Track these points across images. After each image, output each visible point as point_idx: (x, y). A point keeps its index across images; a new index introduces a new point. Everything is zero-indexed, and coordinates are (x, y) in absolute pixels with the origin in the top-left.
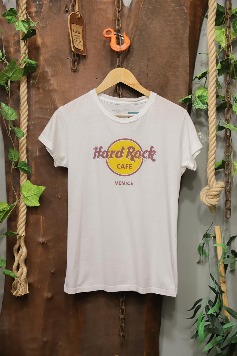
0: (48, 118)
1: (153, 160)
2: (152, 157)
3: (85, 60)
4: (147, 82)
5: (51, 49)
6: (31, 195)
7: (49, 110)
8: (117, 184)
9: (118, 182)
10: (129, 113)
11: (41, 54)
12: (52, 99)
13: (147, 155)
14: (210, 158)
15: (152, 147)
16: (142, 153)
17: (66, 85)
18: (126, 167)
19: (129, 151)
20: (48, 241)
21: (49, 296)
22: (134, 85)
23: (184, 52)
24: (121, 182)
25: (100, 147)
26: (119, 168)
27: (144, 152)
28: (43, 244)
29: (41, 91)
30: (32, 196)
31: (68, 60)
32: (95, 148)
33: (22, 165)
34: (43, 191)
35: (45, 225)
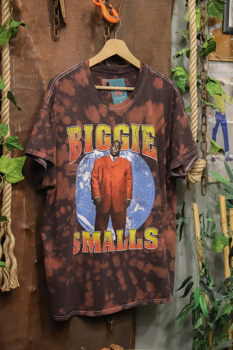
0: (31, 89)
3: (65, 29)
5: (32, 14)
7: (32, 80)
11: (22, 18)
12: (35, 68)
17: (49, 54)
20: (32, 227)
21: (34, 289)
28: (27, 230)
29: (23, 59)
31: (48, 27)
35: (28, 209)
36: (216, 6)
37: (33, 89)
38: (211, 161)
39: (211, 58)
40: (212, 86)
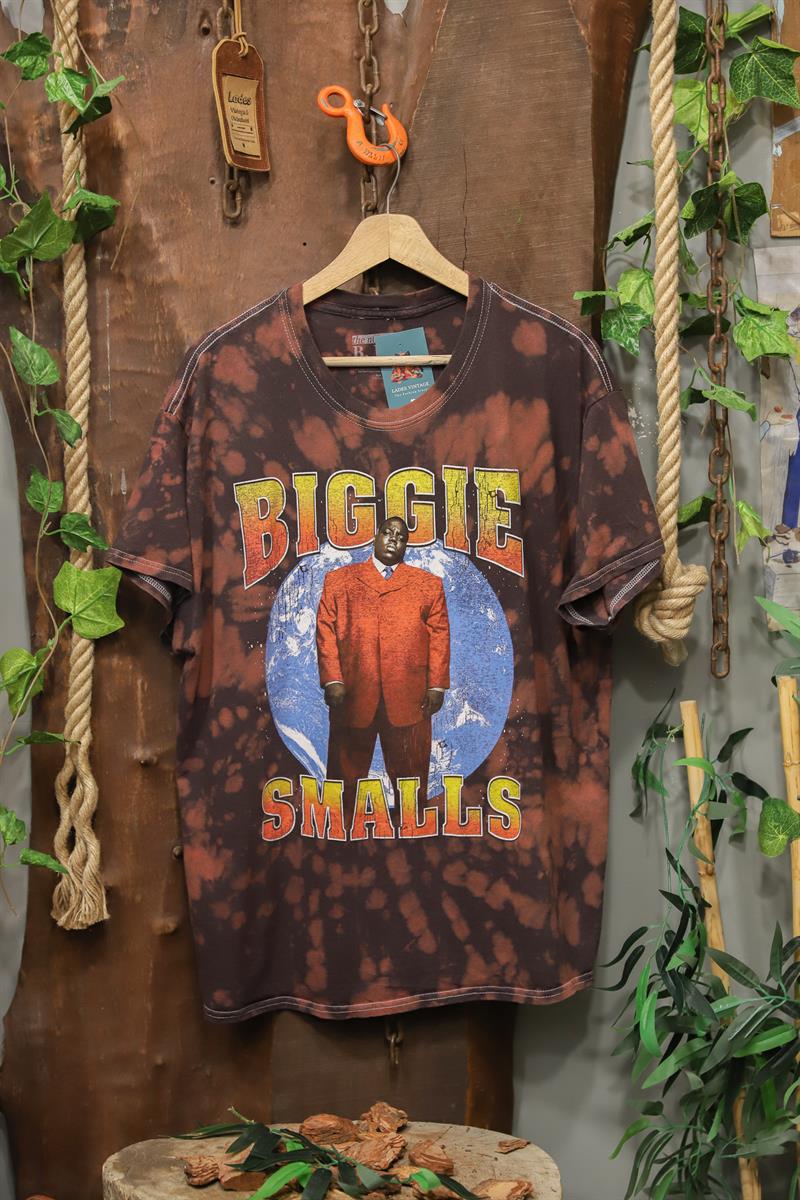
0: (154, 372)
3: (266, 185)
4: (463, 256)
5: (158, 154)
7: (156, 348)
11: (127, 170)
12: (165, 313)
17: (209, 268)
20: (161, 757)
21: (168, 927)
23: (579, 162)
28: (146, 765)
29: (130, 287)
31: (213, 187)
33: (73, 525)
35: (150, 708)
37: (158, 371)
39: (778, 230)
40: (754, 328)
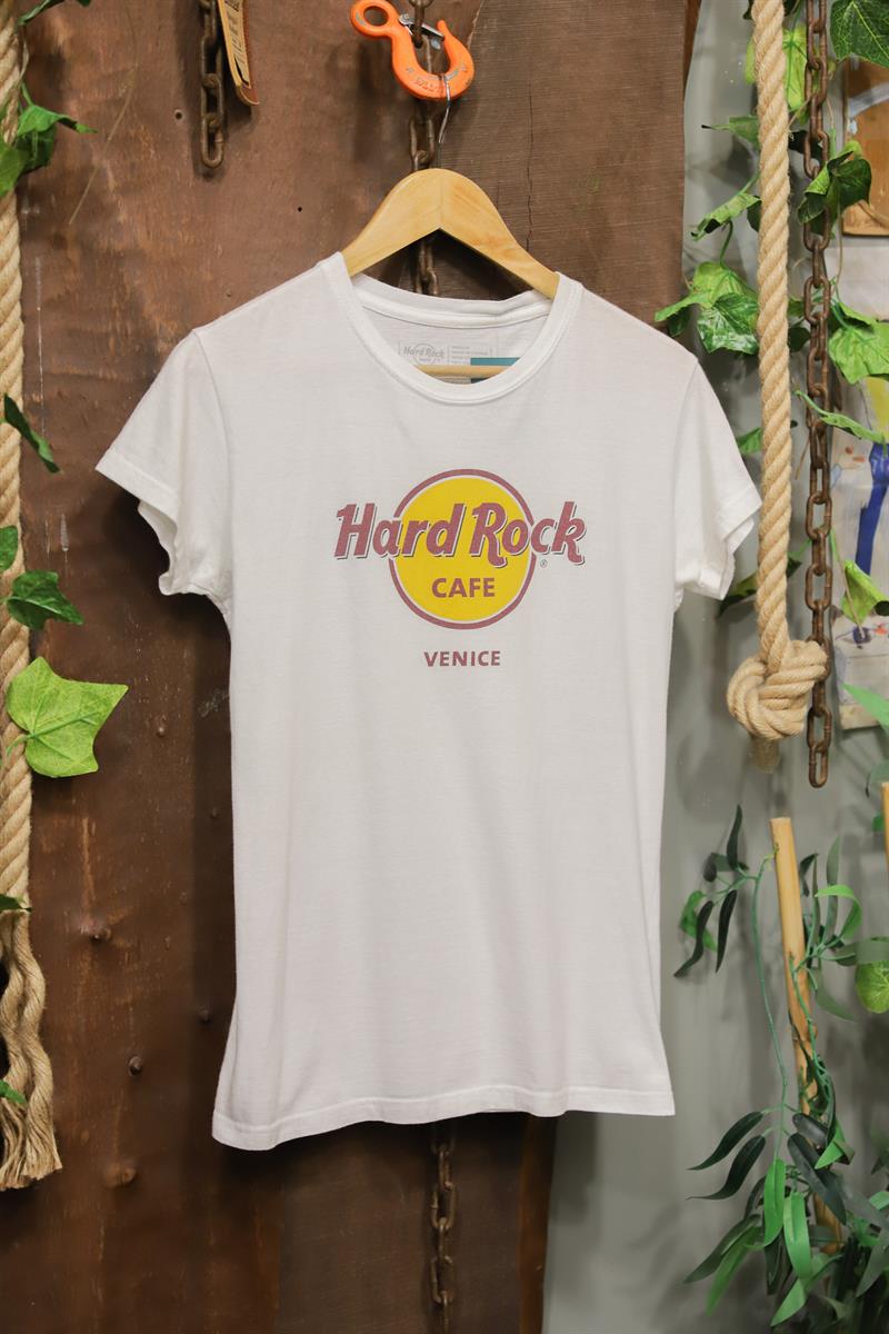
0: (108, 376)
1: (575, 558)
2: (572, 548)
3: (248, 126)
4: (526, 232)
5: (111, 71)
6: (55, 725)
7: (112, 342)
8: (431, 664)
9: (436, 654)
10: (474, 361)
11: (71, 89)
12: (125, 293)
13: (548, 537)
14: (772, 546)
15: (569, 507)
16: (531, 529)
17: (180, 234)
18: (473, 588)
19: (480, 524)
20: (117, 929)
21: (127, 1175)
22: (491, 242)
23: (668, 117)
24: (451, 656)
25: (367, 505)
26: (444, 595)
27: (539, 529)
28: (96, 942)
29: (74, 254)
30: (58, 728)
31: (180, 123)
32: (347, 512)
33: (30, 589)
34: (114, 704)
35: (99, 858)
36: (870, 14)
37: (115, 376)
38: (849, 641)
39: (852, 225)
